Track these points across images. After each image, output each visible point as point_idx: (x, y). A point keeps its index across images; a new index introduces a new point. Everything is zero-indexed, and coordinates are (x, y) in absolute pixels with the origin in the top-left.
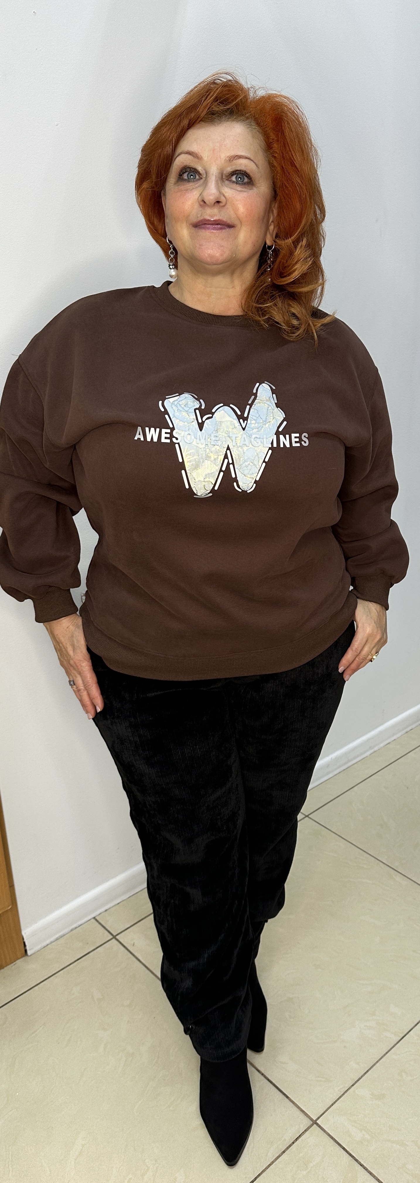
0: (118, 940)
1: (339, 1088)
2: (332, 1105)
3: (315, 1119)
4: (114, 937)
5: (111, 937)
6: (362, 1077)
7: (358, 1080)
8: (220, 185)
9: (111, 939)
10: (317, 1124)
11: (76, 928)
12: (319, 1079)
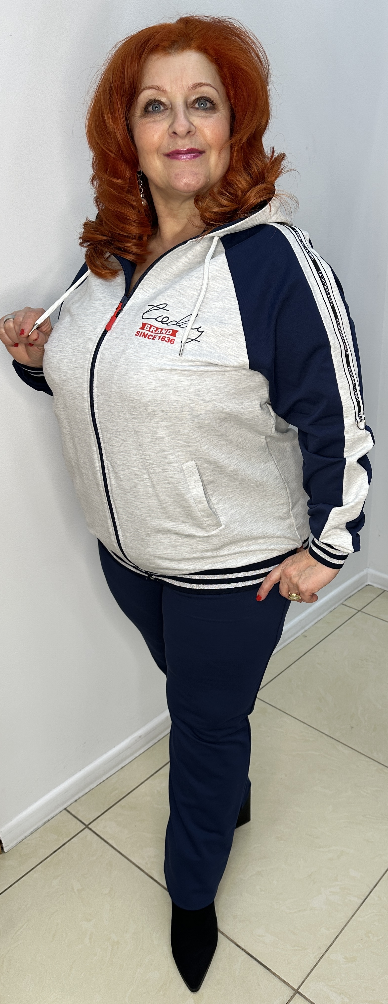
0: (90, 829)
1: (314, 955)
2: (311, 972)
3: (296, 989)
4: (87, 826)
5: (84, 827)
6: (333, 942)
7: (330, 946)
8: (188, 114)
9: (84, 829)
10: (300, 993)
11: (49, 820)
12: (295, 948)
